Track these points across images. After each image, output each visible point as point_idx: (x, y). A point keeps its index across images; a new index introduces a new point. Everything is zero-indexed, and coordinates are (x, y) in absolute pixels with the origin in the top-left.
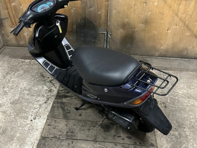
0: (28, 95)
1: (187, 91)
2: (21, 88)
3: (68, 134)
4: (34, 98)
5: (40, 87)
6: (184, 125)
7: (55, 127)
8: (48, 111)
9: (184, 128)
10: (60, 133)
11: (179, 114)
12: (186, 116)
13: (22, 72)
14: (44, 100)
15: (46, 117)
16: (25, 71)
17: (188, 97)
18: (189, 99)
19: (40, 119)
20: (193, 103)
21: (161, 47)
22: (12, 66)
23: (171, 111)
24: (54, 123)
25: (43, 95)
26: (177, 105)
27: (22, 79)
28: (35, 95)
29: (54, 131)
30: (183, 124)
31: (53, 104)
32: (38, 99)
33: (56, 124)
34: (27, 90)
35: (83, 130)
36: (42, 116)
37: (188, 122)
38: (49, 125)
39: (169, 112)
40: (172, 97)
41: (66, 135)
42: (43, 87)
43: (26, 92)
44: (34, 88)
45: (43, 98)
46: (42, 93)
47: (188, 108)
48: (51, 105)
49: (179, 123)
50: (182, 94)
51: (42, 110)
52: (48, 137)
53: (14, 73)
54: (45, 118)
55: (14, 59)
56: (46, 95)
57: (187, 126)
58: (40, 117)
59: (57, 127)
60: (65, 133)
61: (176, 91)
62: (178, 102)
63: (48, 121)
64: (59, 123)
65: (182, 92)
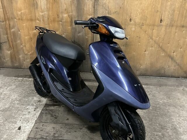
0: (18, 104)
1: (167, 101)
2: (12, 99)
3: (55, 135)
4: (24, 106)
5: (30, 98)
6: (167, 127)
7: (43, 129)
8: (36, 117)
9: (167, 129)
10: (47, 135)
11: (162, 118)
12: (168, 120)
13: (15, 87)
14: (33, 108)
15: (34, 122)
16: (17, 86)
18: (169, 107)
19: (28, 124)
20: (173, 110)
22: (5, 82)
23: (154, 116)
25: (33, 104)
26: (158, 112)
27: (14, 92)
28: (25, 104)
29: (42, 133)
30: (165, 126)
31: (42, 111)
32: (28, 108)
33: (43, 127)
34: (18, 101)
35: (70, 132)
36: (30, 121)
37: (170, 125)
38: (36, 128)
39: (152, 117)
40: (153, 105)
41: (54, 136)
42: (33, 98)
44: (24, 99)
45: (32, 107)
46: (32, 103)
47: (169, 114)
48: (40, 112)
49: (162, 126)
50: (163, 103)
51: (30, 116)
52: (35, 137)
53: (6, 88)
55: (8, 77)
56: (35, 104)
57: (169, 128)
59: (44, 130)
60: (52, 134)
61: (157, 101)
62: (159, 109)
63: (36, 124)
64: (46, 126)
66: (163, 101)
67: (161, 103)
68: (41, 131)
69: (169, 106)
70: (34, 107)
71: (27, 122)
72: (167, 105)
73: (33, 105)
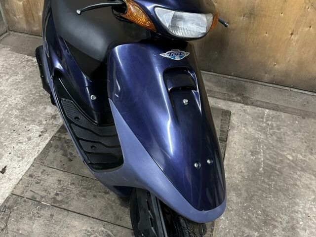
0: (16, 117)
1: (305, 156)
2: (10, 105)
3: (57, 197)
4: (25, 124)
5: (40, 107)
6: (277, 221)
7: (40, 180)
8: (39, 151)
9: (275, 227)
10: (43, 194)
11: (274, 198)
12: (286, 204)
13: (22, 77)
14: (38, 131)
15: (31, 160)
16: (26, 76)
17: (302, 168)
18: (302, 173)
19: (21, 163)
20: (307, 182)
21: (276, 66)
22: (9, 64)
23: (260, 190)
24: (40, 174)
25: (41, 121)
26: (274, 180)
27: (16, 89)
28: (28, 119)
29: (36, 188)
30: (274, 220)
31: (51, 140)
32: (30, 128)
33: (43, 177)
34: (18, 109)
35: (84, 196)
36: (25, 159)
37: (286, 218)
38: (31, 176)
39: (254, 192)
40: (270, 163)
41: (54, 198)
42: (45, 108)
43: (16, 112)
44: (30, 107)
45: (38, 128)
46: (40, 118)
47: (294, 190)
48: (47, 142)
49: (267, 216)
50: (292, 161)
51: (29, 147)
52: (22, 195)
53: (7, 77)
54: (29, 162)
55: (17, 54)
56: (45, 123)
57: (281, 224)
58: (23, 158)
59: (42, 182)
60: (52, 195)
61: (281, 152)
62: (278, 175)
63: (33, 168)
64: (48, 175)
65: (293, 157)
66: (294, 155)
67: (289, 159)
68: (37, 183)
69: (303, 170)
70: (41, 128)
71: (21, 159)
72: (299, 168)
73: (40, 123)
